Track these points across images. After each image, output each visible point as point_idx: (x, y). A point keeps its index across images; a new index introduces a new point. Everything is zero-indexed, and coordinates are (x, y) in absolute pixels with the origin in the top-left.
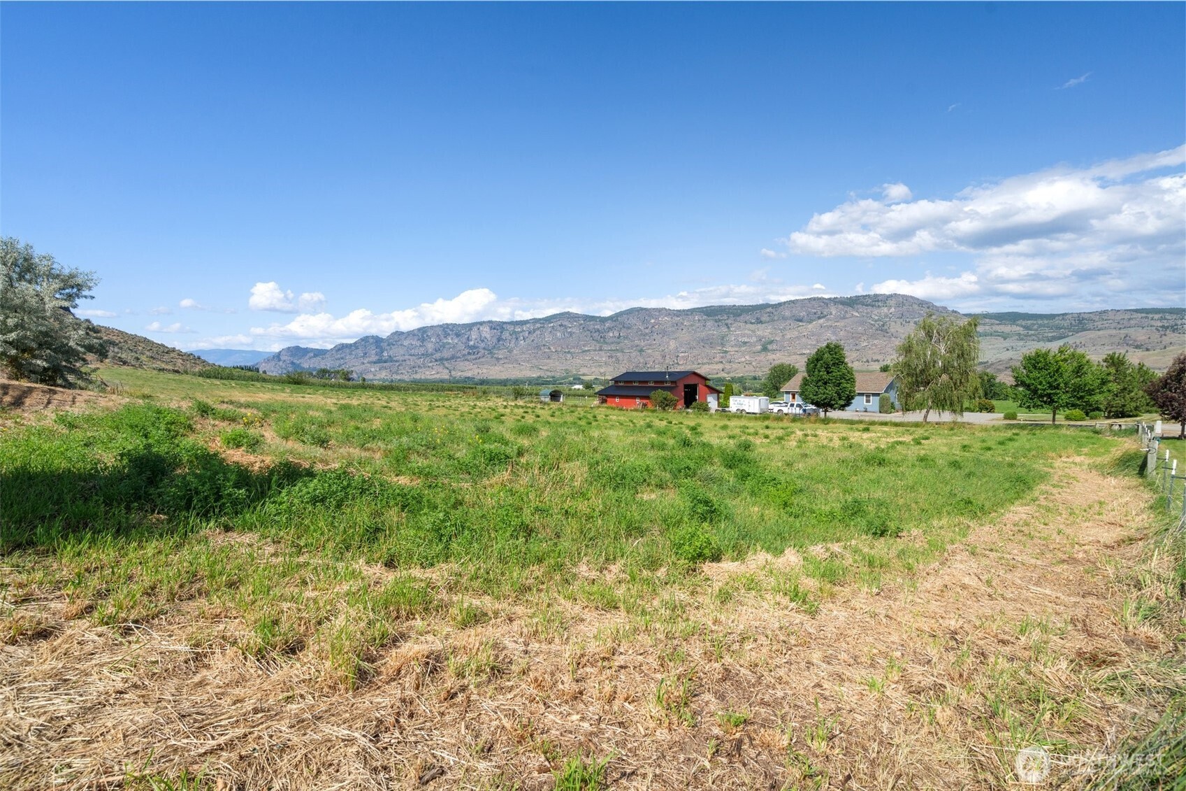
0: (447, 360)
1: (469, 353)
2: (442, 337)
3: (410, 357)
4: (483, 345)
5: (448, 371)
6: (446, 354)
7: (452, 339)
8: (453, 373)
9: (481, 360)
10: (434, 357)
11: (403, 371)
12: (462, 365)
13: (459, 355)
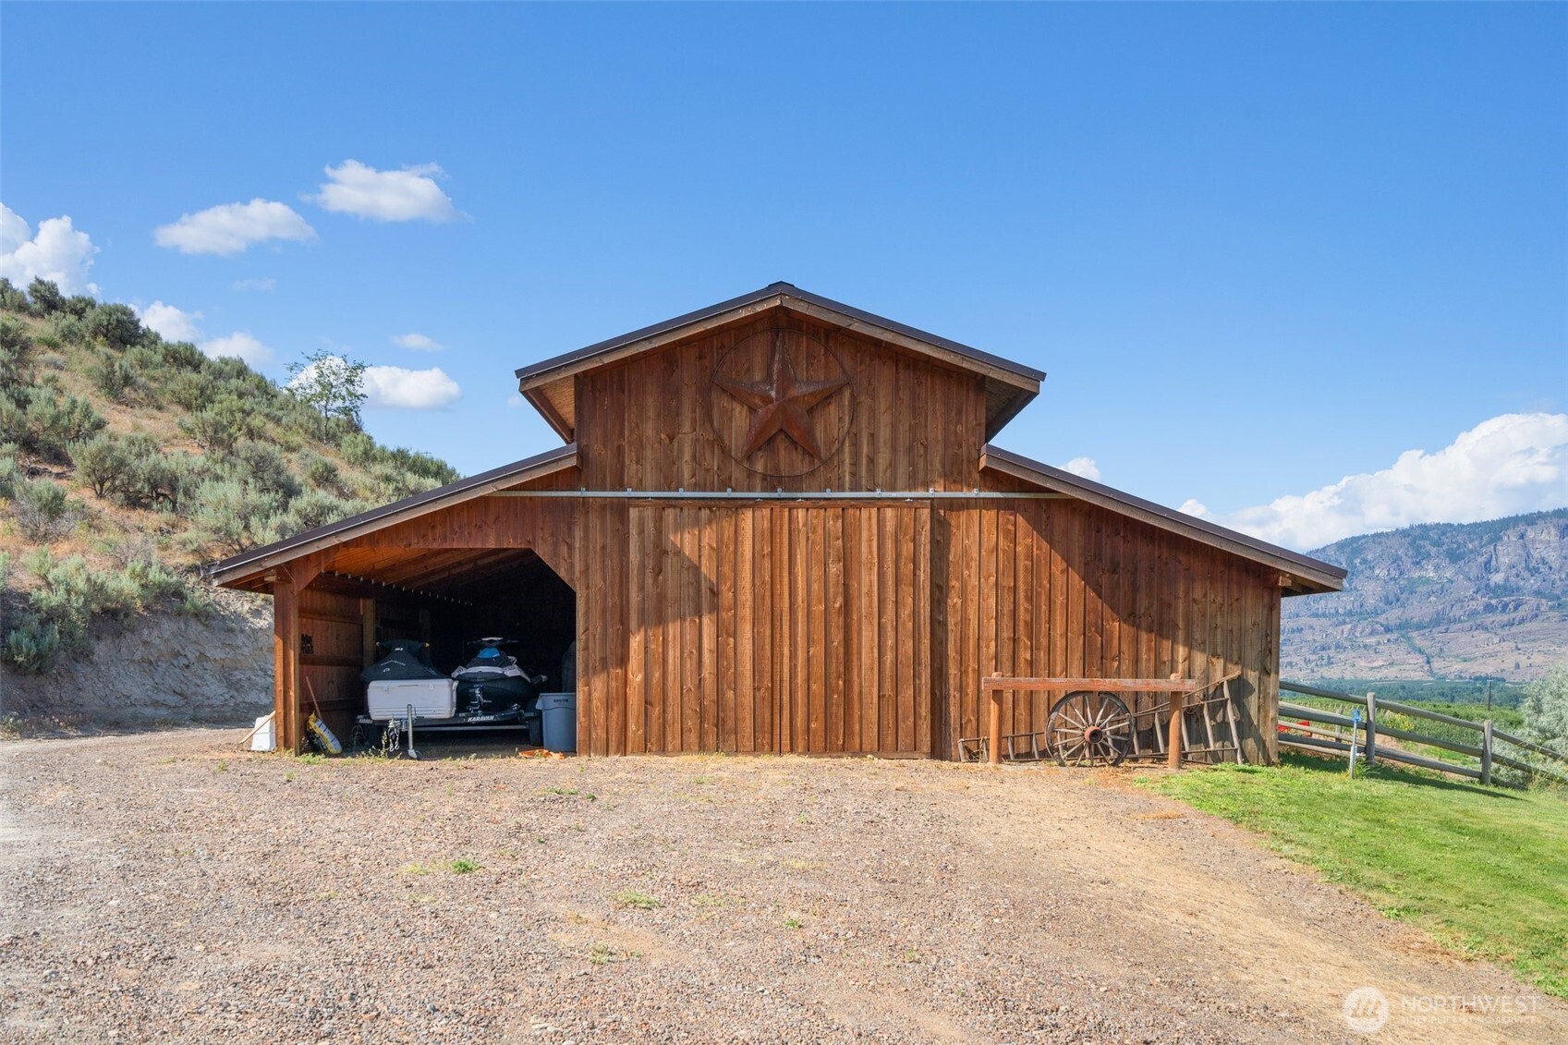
0: (1419, 627)
1: (1489, 608)
2: (1408, 563)
3: (1314, 621)
4: (1533, 583)
5: (1422, 660)
6: (1418, 610)
7: (1437, 568)
8: (1438, 664)
9: (1528, 626)
10: (1382, 619)
11: (1295, 659)
12: (1462, 641)
13: (1457, 612)
